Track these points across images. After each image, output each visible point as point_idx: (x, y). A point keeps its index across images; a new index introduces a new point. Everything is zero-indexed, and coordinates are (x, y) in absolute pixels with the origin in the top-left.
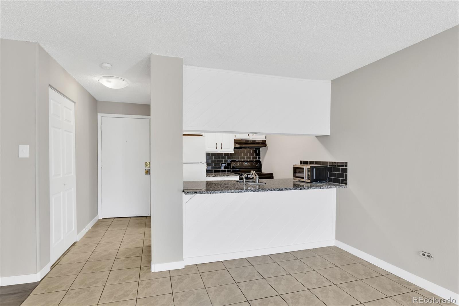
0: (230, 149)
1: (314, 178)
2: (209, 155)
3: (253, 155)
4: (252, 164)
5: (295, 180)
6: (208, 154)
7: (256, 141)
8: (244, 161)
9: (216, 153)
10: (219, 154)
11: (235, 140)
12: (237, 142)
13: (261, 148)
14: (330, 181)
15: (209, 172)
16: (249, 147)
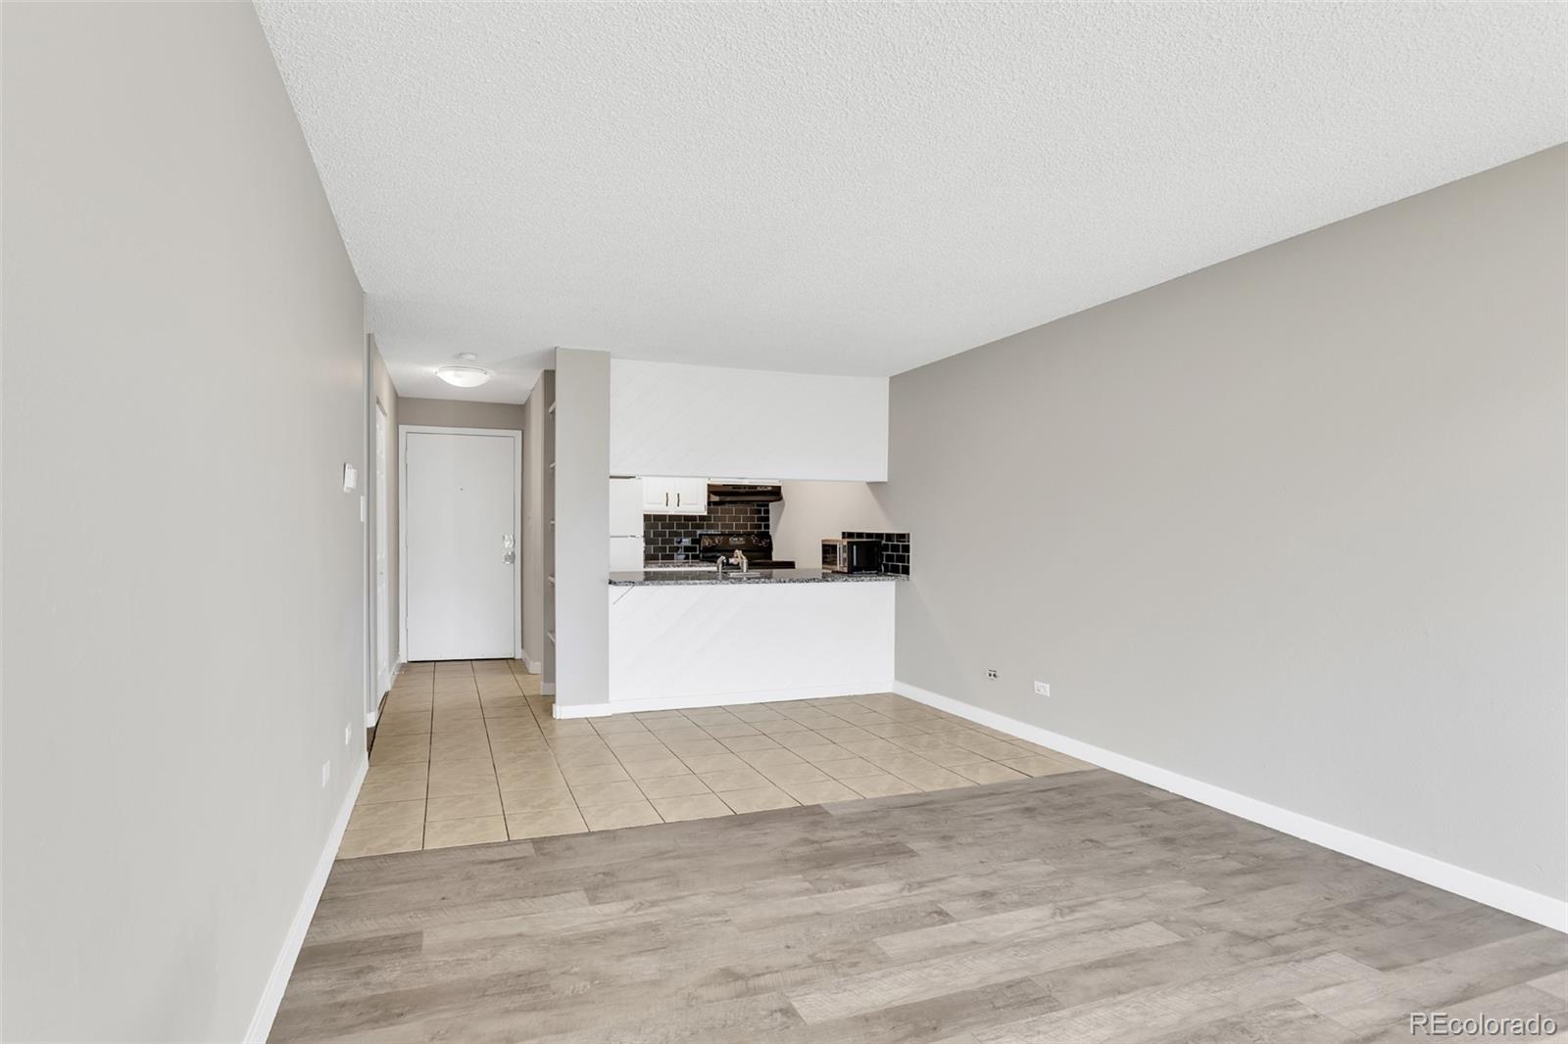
0: (698, 506)
1: (855, 564)
2: (651, 520)
3: (752, 519)
4: (748, 541)
5: (825, 571)
6: (647, 518)
7: (759, 489)
8: (731, 535)
9: (665, 516)
10: (672, 518)
11: (709, 485)
12: (713, 490)
13: (771, 504)
14: (887, 570)
15: (649, 558)
16: (742, 502)
